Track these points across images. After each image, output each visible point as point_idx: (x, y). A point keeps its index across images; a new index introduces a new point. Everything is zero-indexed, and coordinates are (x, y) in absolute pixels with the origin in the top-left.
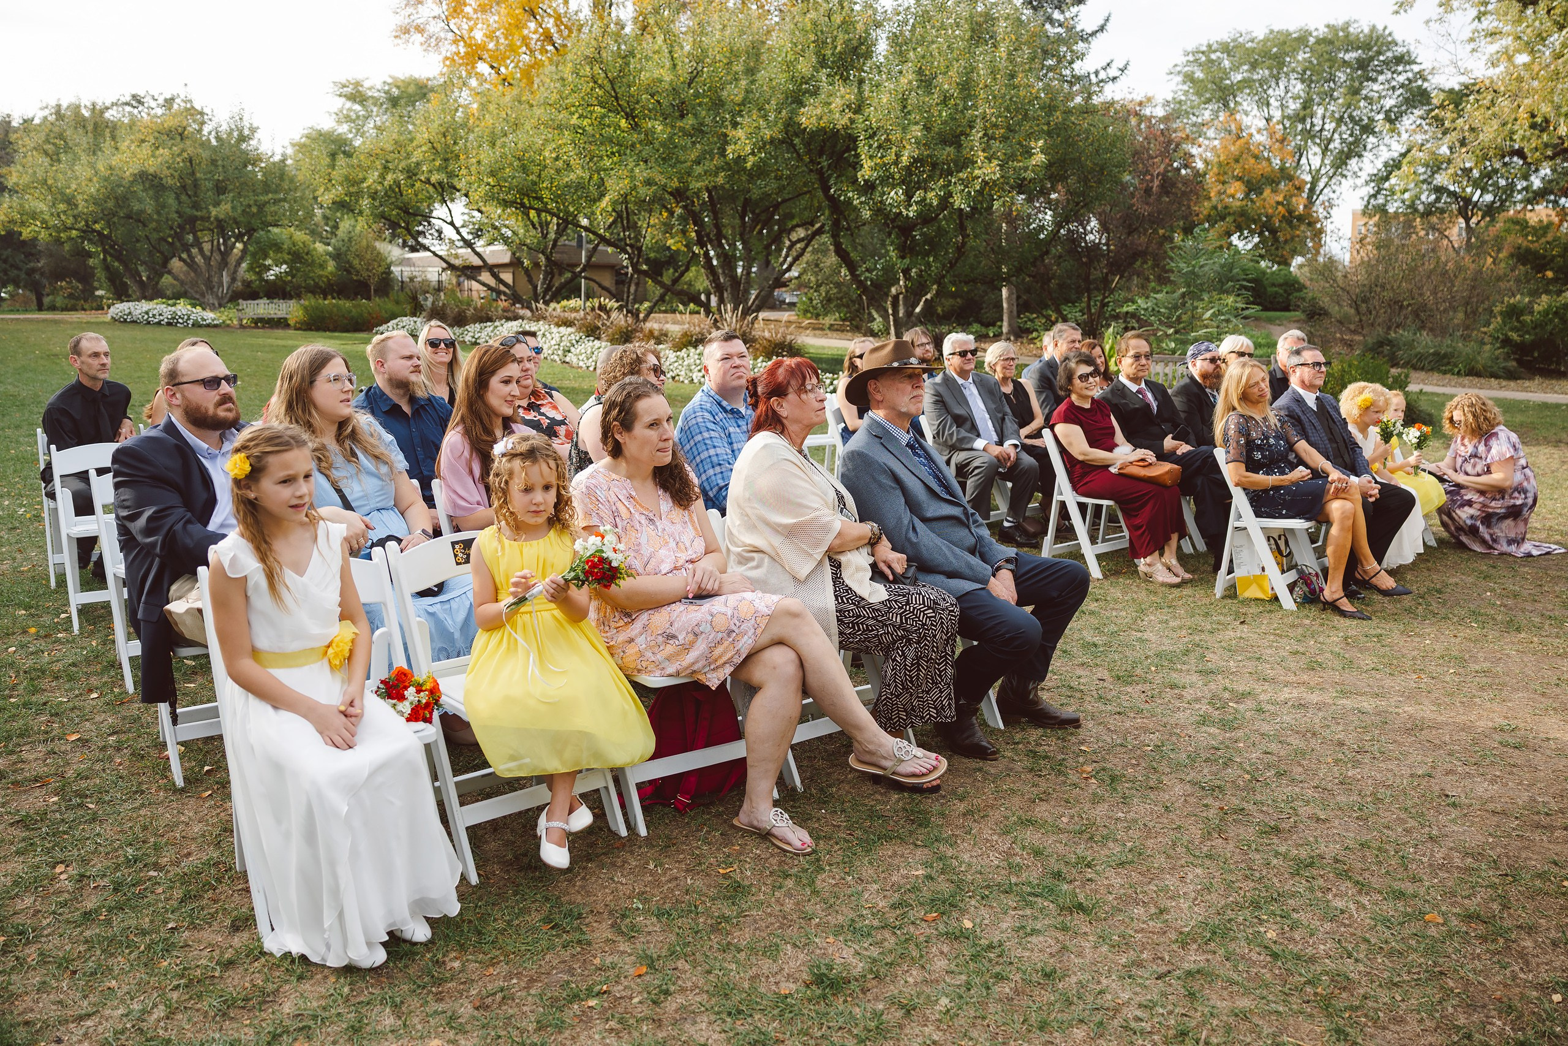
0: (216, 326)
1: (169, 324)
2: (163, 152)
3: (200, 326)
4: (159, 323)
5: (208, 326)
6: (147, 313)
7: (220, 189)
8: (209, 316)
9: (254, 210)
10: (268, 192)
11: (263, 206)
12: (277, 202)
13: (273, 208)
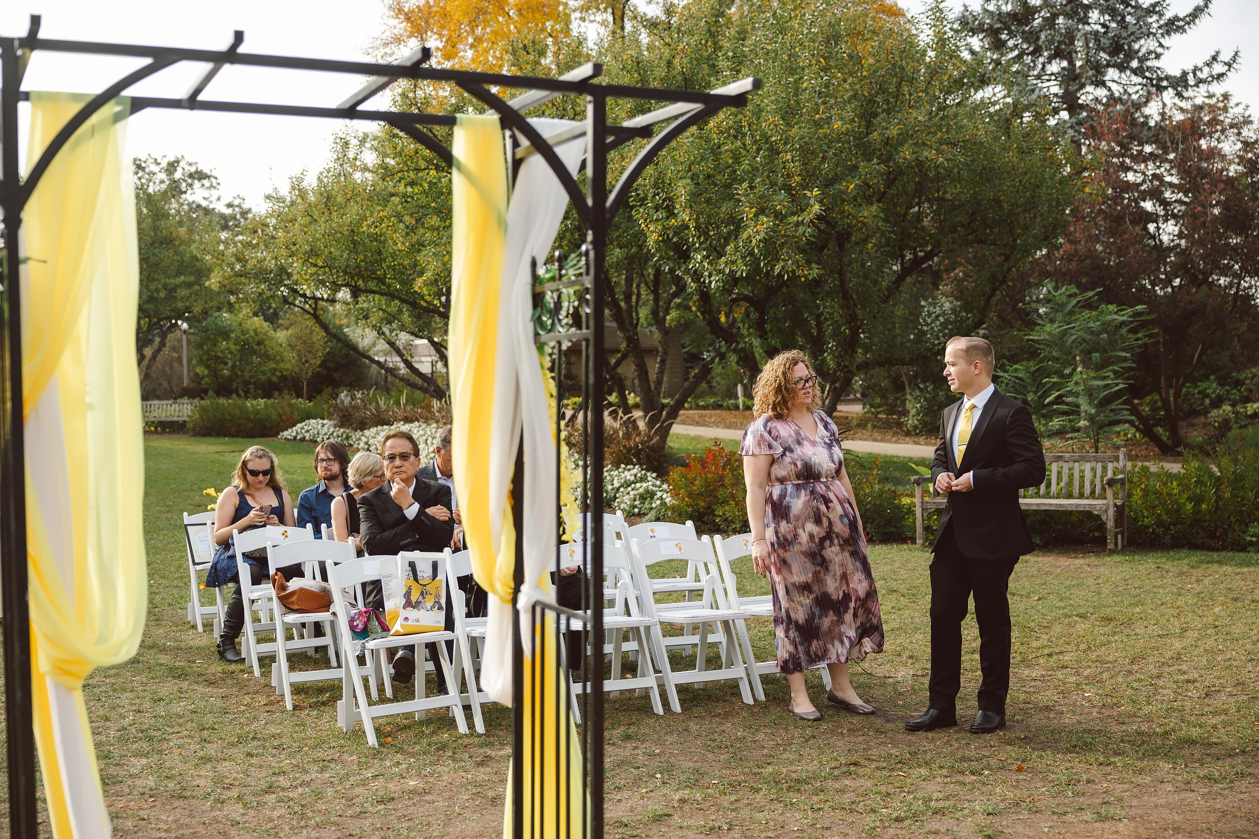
9: (162, 294)
10: (179, 273)
11: (174, 289)
12: (189, 285)
13: (183, 292)
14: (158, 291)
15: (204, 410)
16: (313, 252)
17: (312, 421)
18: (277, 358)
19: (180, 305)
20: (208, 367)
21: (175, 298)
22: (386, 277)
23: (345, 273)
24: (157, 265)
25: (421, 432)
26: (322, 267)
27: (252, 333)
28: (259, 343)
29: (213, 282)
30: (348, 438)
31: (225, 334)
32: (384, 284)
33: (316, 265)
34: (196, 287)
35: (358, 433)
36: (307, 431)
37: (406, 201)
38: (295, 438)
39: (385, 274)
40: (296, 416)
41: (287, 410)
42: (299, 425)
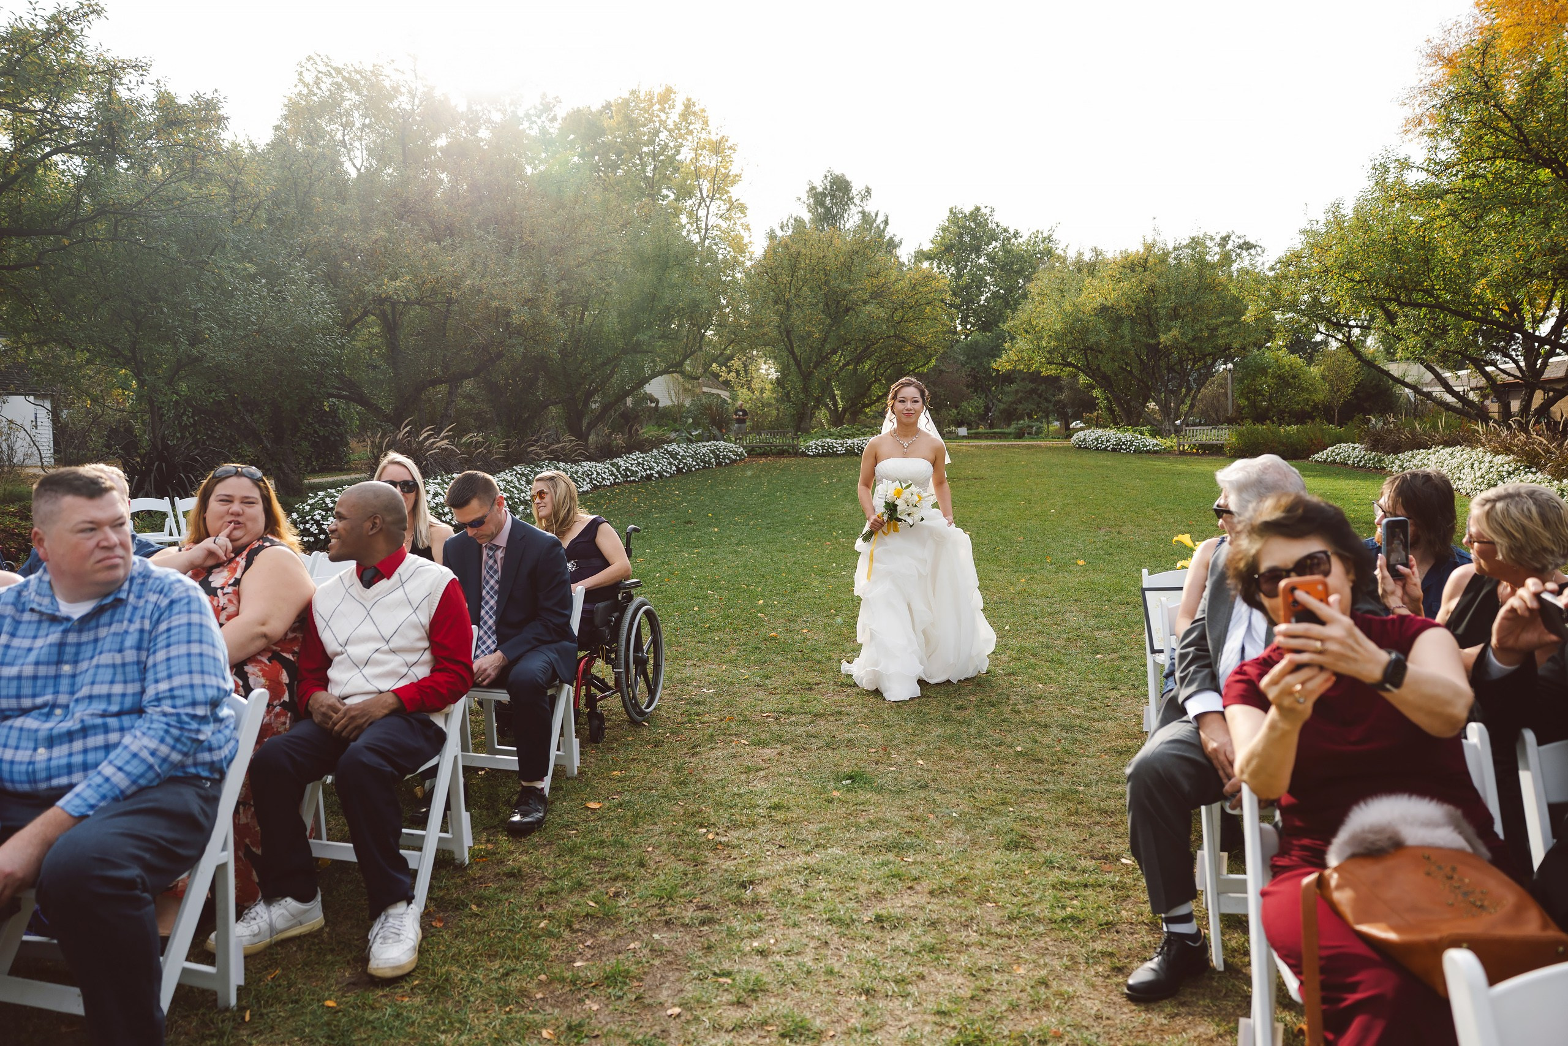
0: (1156, 452)
1: (1114, 450)
2: (1124, 285)
3: (1141, 452)
4: (1105, 449)
5: (1148, 452)
6: (1097, 439)
7: (1175, 315)
8: (1151, 442)
9: (1205, 334)
10: (1222, 315)
11: (1215, 329)
12: (1230, 324)
13: (1225, 331)
14: (1201, 330)
15: (1241, 435)
16: (1350, 266)
17: (1343, 445)
18: (1311, 389)
19: (1220, 342)
20: (1248, 399)
21: (1216, 336)
22: (1433, 289)
23: (1387, 285)
24: (1201, 307)
25: (1465, 456)
26: (1359, 282)
27: (1287, 368)
28: (1294, 377)
29: (1248, 317)
30: (1380, 461)
31: (1263, 370)
32: (1431, 295)
33: (1352, 280)
34: (1236, 326)
35: (1392, 457)
36: (1338, 454)
37: (1463, 198)
38: (1325, 461)
39: (1433, 286)
40: (1327, 440)
41: (1319, 434)
42: (1330, 449)
